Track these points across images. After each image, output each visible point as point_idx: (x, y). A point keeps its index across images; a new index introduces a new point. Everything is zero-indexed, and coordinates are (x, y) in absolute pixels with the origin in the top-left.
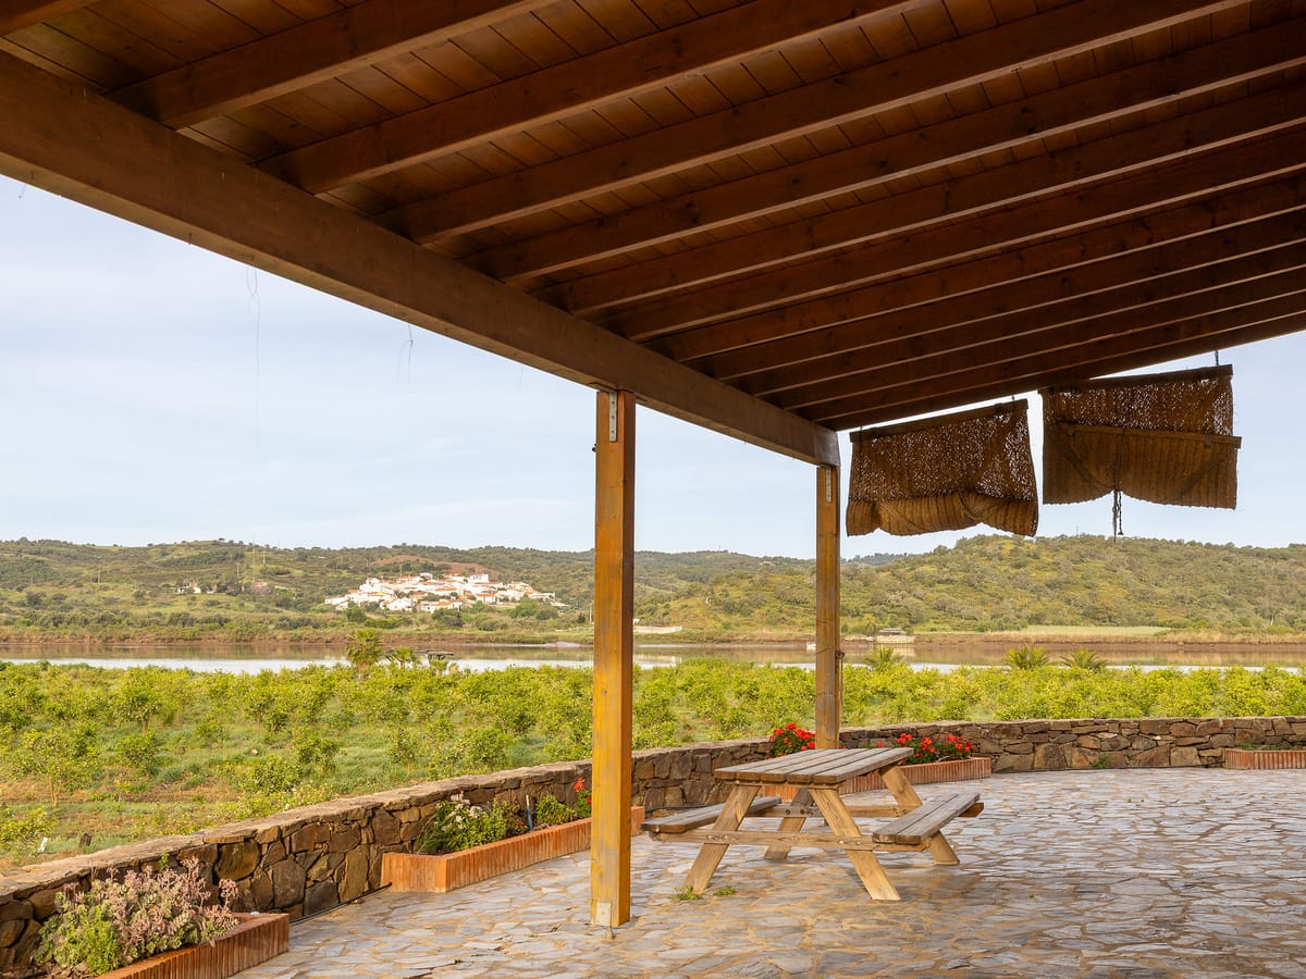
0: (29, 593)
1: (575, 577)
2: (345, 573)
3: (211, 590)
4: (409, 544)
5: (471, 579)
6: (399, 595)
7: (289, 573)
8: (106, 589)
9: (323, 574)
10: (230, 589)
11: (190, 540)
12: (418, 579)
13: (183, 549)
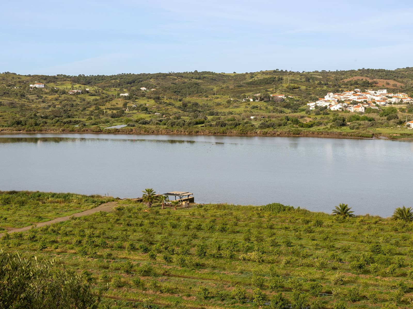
0: (183, 102)
2: (325, 88)
3: (258, 99)
4: (366, 68)
5: (379, 92)
6: (339, 102)
7: (299, 88)
8: (217, 98)
9: (314, 88)
10: (265, 100)
11: (264, 70)
12: (352, 92)
13: (260, 74)
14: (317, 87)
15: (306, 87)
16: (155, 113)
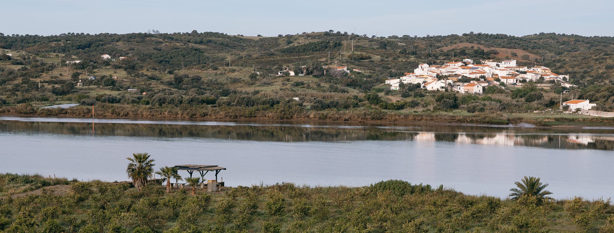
0: (175, 75)
1: (597, 60)
2: (412, 58)
3: (302, 73)
5: (503, 65)
6: (439, 77)
7: (370, 58)
8: (234, 71)
9: (395, 59)
10: (316, 73)
11: (309, 32)
12: (460, 64)
13: (303, 38)
14: (399, 57)
15: (382, 56)
16: (129, 88)
